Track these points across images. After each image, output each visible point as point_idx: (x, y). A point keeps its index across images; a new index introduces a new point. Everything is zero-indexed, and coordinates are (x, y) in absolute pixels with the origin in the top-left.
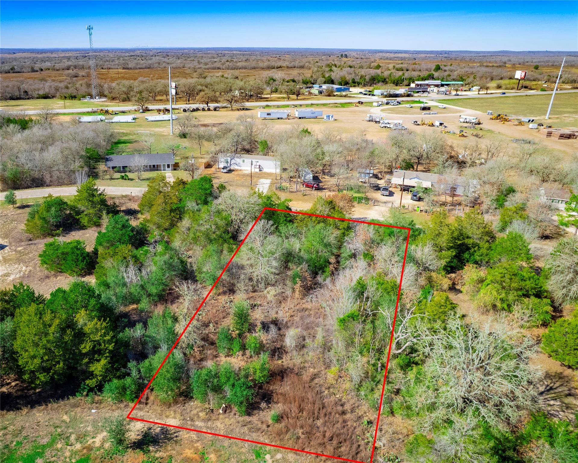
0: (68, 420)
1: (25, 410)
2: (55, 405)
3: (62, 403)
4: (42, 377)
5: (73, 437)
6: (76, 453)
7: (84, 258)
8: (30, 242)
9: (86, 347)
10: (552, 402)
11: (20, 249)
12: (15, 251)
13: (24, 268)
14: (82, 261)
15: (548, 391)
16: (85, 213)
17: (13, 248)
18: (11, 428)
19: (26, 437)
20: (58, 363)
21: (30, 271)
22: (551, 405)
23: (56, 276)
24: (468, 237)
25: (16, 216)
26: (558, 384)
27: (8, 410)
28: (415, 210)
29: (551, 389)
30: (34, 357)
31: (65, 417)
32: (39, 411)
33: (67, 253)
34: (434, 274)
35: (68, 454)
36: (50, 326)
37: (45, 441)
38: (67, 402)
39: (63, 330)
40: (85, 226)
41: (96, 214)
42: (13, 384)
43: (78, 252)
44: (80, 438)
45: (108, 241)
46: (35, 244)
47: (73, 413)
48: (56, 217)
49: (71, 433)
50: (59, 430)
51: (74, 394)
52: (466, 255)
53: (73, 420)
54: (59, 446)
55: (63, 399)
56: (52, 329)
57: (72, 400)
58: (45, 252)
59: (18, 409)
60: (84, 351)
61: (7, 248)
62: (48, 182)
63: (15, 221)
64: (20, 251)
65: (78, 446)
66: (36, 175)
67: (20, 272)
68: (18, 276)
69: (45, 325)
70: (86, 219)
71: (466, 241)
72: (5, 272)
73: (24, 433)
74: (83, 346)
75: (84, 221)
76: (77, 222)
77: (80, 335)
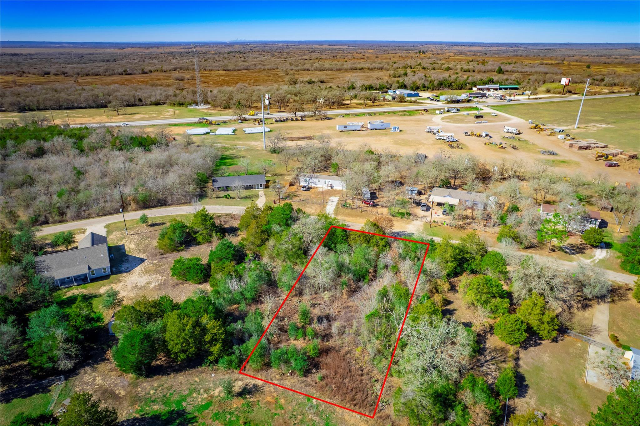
0: (198, 381)
1: (172, 375)
2: (190, 372)
3: (194, 370)
4: (182, 356)
5: (202, 391)
6: (204, 399)
7: (202, 271)
8: (162, 256)
9: (208, 338)
10: (491, 367)
11: (155, 262)
12: (152, 263)
13: (160, 278)
14: (201, 273)
15: (492, 359)
16: (200, 233)
17: (151, 261)
18: (166, 385)
19: (175, 391)
20: (192, 347)
21: (165, 280)
22: (489, 369)
23: (183, 284)
24: (467, 253)
25: (149, 234)
26: (499, 355)
27: (163, 375)
28: (443, 224)
29: (494, 358)
30: (177, 344)
31: (197, 379)
32: (181, 376)
33: (190, 268)
34: (439, 281)
35: (200, 400)
36: (187, 326)
37: (186, 393)
38: (197, 370)
39: (194, 327)
40: (200, 242)
41: (208, 234)
42: (163, 359)
43: (198, 267)
44: (207, 390)
45: (218, 258)
46: (166, 258)
47: (201, 377)
48: (180, 237)
49: (201, 388)
50: (194, 386)
51: (201, 365)
52: (465, 265)
53: (201, 380)
54: (195, 395)
55: (194, 368)
56: (188, 328)
57: (200, 369)
58: (174, 266)
59: (169, 374)
60: (207, 340)
61: (146, 261)
62: (170, 202)
63: (149, 237)
64: (156, 264)
65: (205, 395)
66: (160, 196)
67: (158, 280)
68: (157, 284)
69: (183, 325)
70: (201, 237)
71: (466, 256)
72: (148, 281)
73: (173, 389)
74: (206, 337)
75: (200, 239)
76: (195, 239)
77: (204, 330)
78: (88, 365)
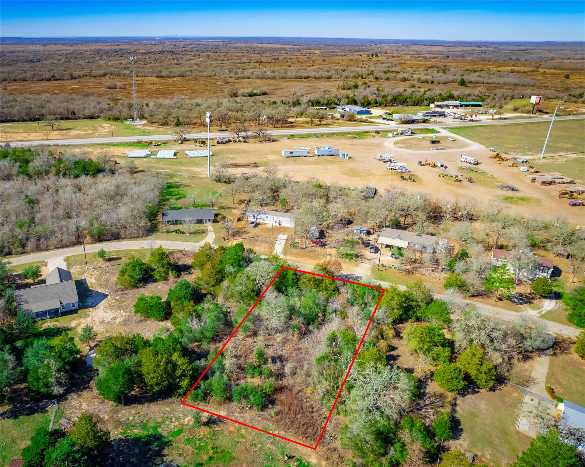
0: (169, 410)
1: (147, 405)
2: (162, 402)
3: (165, 401)
4: (157, 388)
5: (173, 419)
6: (176, 426)
7: (164, 310)
8: (123, 292)
9: (178, 373)
10: (430, 410)
11: (117, 298)
12: (115, 299)
13: (124, 313)
14: (162, 312)
15: (431, 404)
16: (157, 270)
17: (113, 297)
18: (142, 413)
19: (150, 418)
20: (165, 381)
21: (129, 316)
22: (428, 412)
23: (146, 321)
25: (107, 268)
26: (438, 400)
27: (138, 404)
28: (391, 268)
29: (433, 403)
30: (153, 378)
31: (168, 409)
32: (154, 405)
33: (152, 306)
34: (384, 327)
35: (172, 427)
36: (161, 362)
37: (160, 420)
38: (167, 400)
39: (167, 364)
40: (156, 279)
41: (164, 272)
42: (137, 390)
43: (160, 306)
44: (178, 419)
45: (177, 297)
46: (126, 294)
47: (171, 407)
48: (140, 274)
49: (172, 417)
50: (166, 415)
51: (171, 397)
52: (411, 313)
53: (172, 410)
54: (168, 423)
55: (165, 399)
56: (162, 364)
57: (170, 400)
58: (137, 303)
59: (143, 404)
60: (178, 375)
61: (109, 297)
62: (123, 236)
63: (108, 272)
64: (118, 300)
65: (177, 423)
66: (114, 230)
67: (122, 316)
68: (122, 320)
69: (158, 361)
70: (158, 275)
72: (113, 316)
73: (149, 416)
74: (177, 372)
76: (151, 276)
77: (175, 366)
78: (74, 391)
